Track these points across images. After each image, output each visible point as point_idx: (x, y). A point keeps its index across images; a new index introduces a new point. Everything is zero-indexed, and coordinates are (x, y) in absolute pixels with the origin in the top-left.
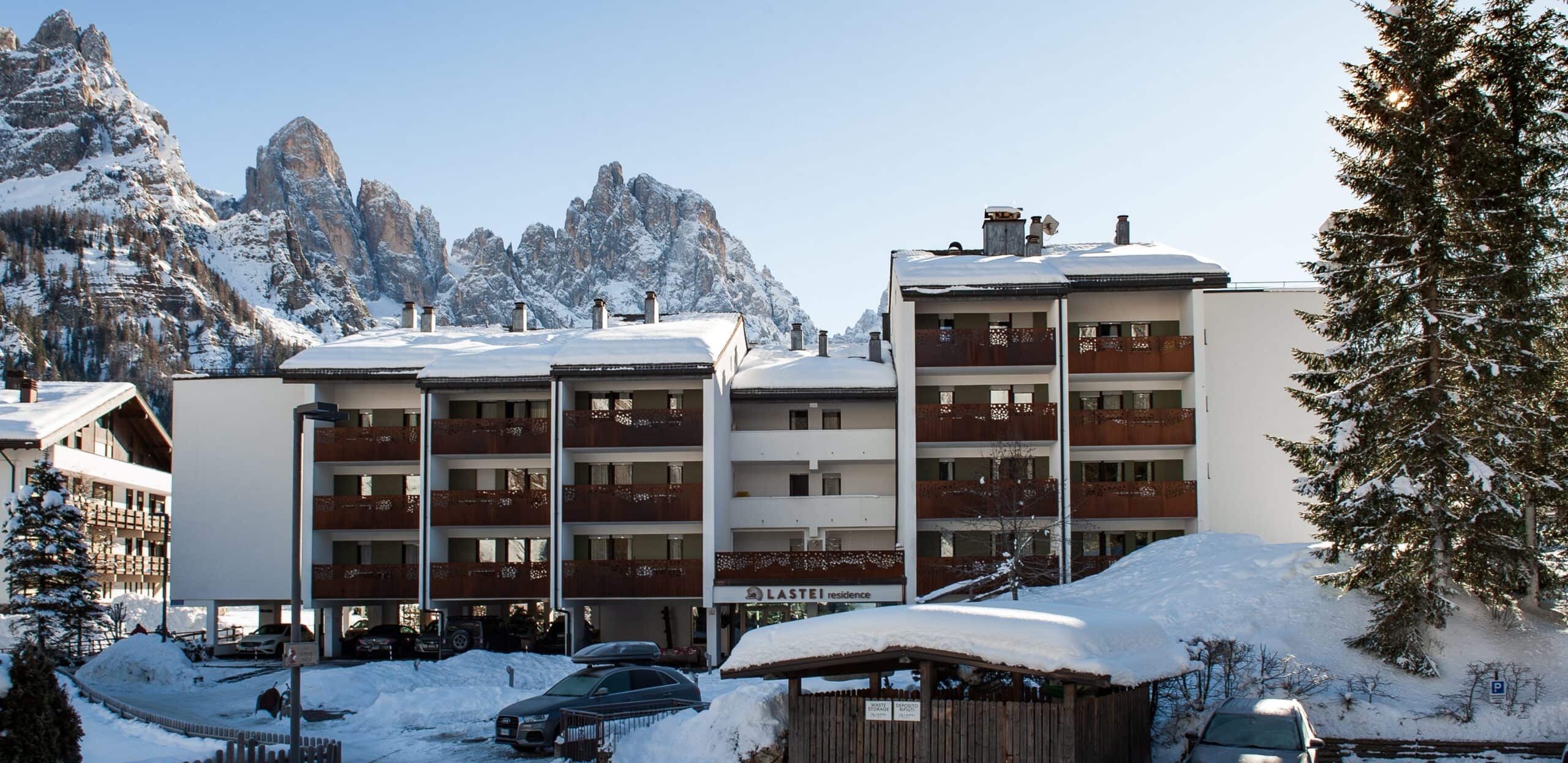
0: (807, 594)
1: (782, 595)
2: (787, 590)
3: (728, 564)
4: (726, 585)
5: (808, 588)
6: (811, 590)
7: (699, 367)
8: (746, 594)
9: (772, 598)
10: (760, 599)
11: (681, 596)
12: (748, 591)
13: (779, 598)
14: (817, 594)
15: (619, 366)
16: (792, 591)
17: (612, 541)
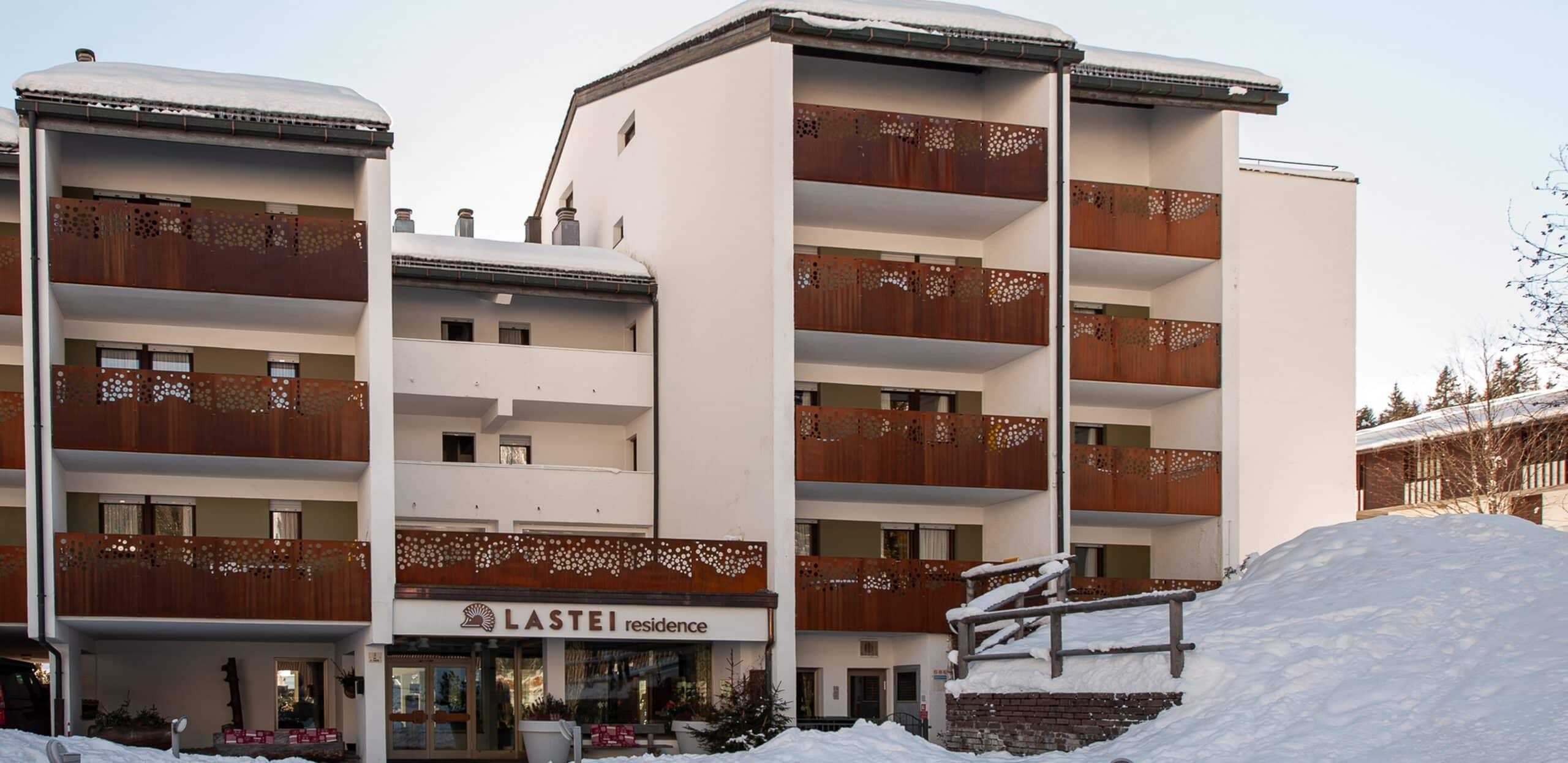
0: (584, 620)
1: (534, 621)
2: (544, 611)
3: (424, 556)
4: (421, 597)
5: (586, 609)
6: (592, 614)
7: (359, 127)
8: (462, 618)
9: (516, 627)
10: (491, 628)
11: (323, 619)
12: (466, 611)
13: (528, 627)
14: (605, 621)
15: (180, 106)
16: (554, 615)
17: (148, 509)
